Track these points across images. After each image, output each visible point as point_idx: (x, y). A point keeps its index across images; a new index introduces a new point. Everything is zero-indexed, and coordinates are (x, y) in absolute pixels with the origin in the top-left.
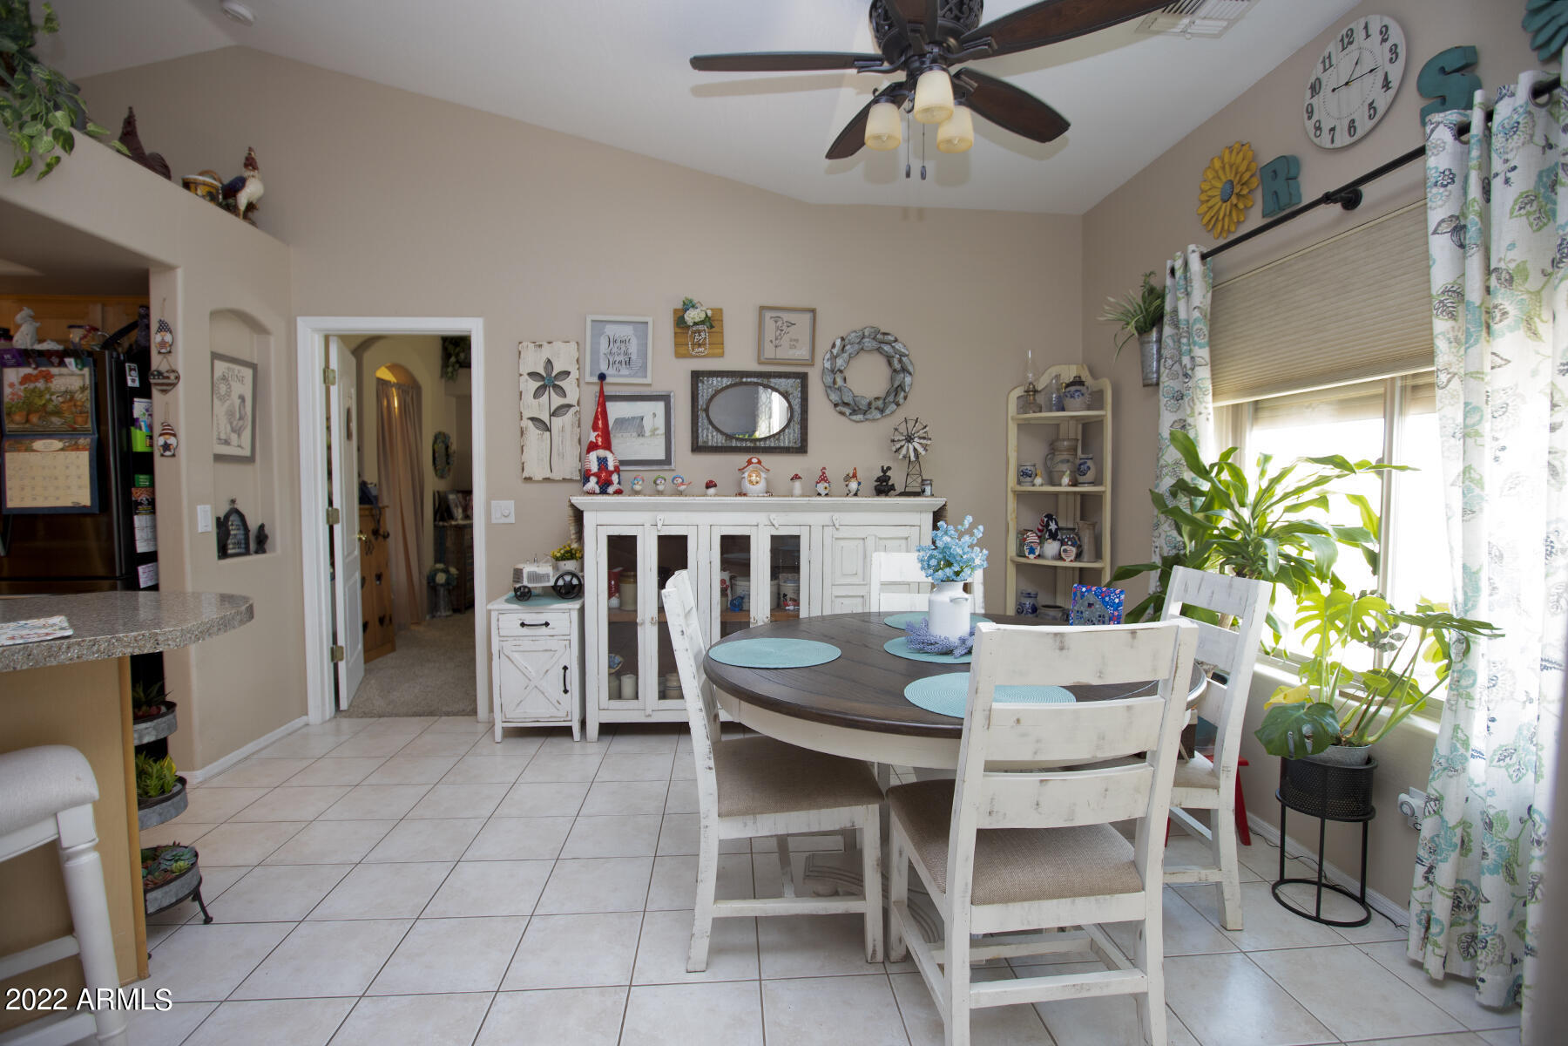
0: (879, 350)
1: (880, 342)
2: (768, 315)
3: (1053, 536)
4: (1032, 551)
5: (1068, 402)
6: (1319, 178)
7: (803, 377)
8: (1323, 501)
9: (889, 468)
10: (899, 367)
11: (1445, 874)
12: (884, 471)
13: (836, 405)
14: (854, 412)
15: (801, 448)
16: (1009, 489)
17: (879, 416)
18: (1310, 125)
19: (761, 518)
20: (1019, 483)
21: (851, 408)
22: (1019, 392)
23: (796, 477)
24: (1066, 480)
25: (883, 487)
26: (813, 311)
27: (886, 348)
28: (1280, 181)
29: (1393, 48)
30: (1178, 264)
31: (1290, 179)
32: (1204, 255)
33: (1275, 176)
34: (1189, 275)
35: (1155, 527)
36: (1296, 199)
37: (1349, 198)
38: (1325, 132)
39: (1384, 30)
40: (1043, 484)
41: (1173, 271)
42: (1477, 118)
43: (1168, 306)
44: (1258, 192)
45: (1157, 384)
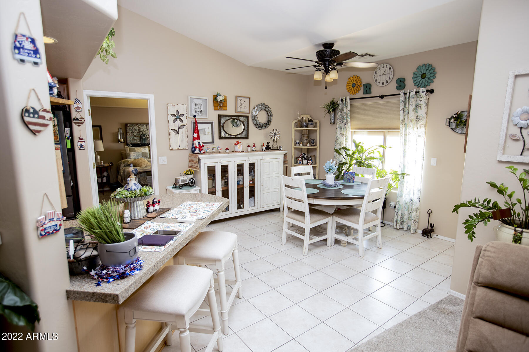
0: (265, 110)
1: (266, 108)
2: (238, 98)
3: (305, 159)
4: (300, 163)
5: (309, 126)
6: (376, 91)
7: (247, 117)
9: (269, 143)
10: (269, 114)
12: (268, 144)
13: (255, 125)
14: (259, 127)
15: (247, 137)
16: (293, 147)
17: (265, 128)
18: (375, 79)
19: (246, 158)
20: (295, 145)
21: (259, 126)
22: (296, 121)
23: (249, 146)
24: (308, 145)
25: (268, 148)
26: (250, 98)
27: (267, 109)
28: (368, 88)
29: (391, 72)
30: (344, 100)
31: (370, 89)
32: (350, 99)
33: (367, 87)
34: (347, 103)
35: (335, 157)
36: (370, 93)
37: (382, 97)
38: (378, 82)
39: (390, 68)
40: (303, 146)
41: (342, 100)
42: (408, 94)
43: (340, 108)
44: (362, 88)
45: (334, 124)
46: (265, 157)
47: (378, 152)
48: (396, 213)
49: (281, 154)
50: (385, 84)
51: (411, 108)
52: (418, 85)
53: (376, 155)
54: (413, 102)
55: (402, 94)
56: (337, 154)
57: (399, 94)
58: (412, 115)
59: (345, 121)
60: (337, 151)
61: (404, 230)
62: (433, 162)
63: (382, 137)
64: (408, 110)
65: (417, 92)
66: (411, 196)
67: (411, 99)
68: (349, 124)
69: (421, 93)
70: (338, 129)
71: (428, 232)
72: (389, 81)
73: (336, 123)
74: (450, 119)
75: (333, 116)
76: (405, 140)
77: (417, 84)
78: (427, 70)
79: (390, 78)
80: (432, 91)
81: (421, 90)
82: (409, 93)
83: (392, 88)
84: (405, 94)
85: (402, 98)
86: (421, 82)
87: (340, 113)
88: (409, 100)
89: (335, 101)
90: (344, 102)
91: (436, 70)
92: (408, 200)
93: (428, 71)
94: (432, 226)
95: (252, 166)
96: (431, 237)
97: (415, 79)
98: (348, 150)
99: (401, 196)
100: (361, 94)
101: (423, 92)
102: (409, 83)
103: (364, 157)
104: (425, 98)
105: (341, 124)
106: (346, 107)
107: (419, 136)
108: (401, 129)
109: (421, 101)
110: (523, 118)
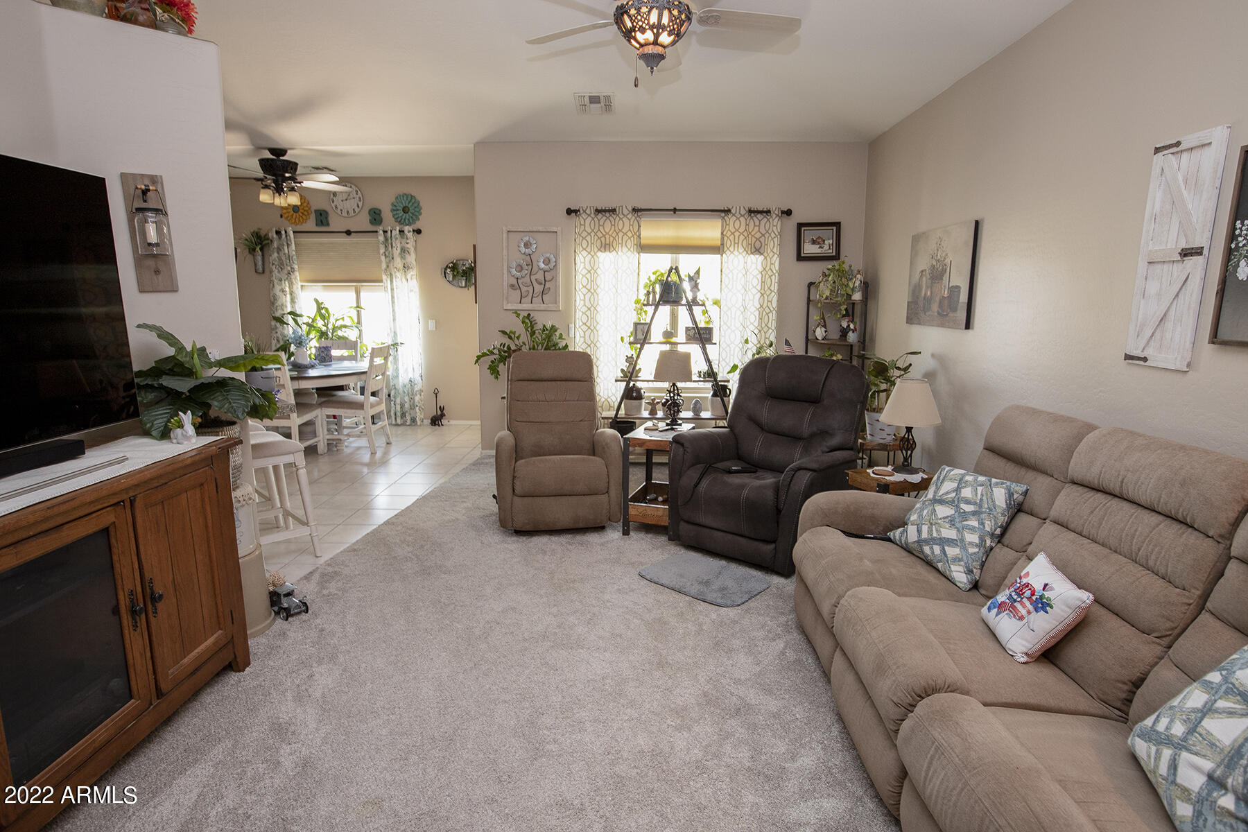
6: (336, 223)
8: (343, 319)
11: (398, 401)
18: (333, 205)
28: (322, 217)
29: (360, 198)
30: (283, 232)
31: (326, 218)
32: (294, 232)
33: (321, 214)
34: (288, 238)
35: (273, 329)
36: (328, 224)
37: (348, 233)
38: (339, 210)
39: (357, 191)
41: (278, 233)
42: (389, 232)
43: (275, 245)
44: (313, 216)
45: (263, 272)
47: (350, 317)
48: (392, 403)
50: (351, 214)
51: (397, 252)
52: (401, 222)
53: (347, 322)
54: (397, 244)
55: (381, 232)
56: (278, 325)
57: (377, 232)
58: (398, 262)
59: (289, 268)
60: (278, 320)
61: (407, 424)
62: (432, 324)
63: (353, 295)
64: (393, 255)
65: (401, 232)
66: (411, 375)
67: (393, 239)
68: (297, 274)
69: (406, 232)
70: (276, 281)
71: (436, 421)
72: (357, 210)
73: (267, 270)
74: (446, 269)
75: (259, 258)
76: (393, 297)
77: (399, 220)
78: (409, 202)
79: (358, 206)
80: (419, 232)
81: (406, 229)
82: (391, 231)
83: (363, 222)
84: (385, 232)
85: (381, 238)
86: (404, 217)
87: (276, 255)
88: (391, 240)
89: (263, 233)
90: (284, 236)
91: (421, 204)
92: (407, 381)
93: (411, 204)
94: (442, 409)
96: (442, 425)
97: (395, 213)
98: (300, 316)
99: (397, 377)
100: (311, 225)
101: (409, 232)
102: (387, 215)
103: (330, 326)
104: (412, 240)
105: (279, 272)
106: (288, 244)
107: (411, 291)
108: (384, 281)
109: (407, 243)
110: (518, 270)
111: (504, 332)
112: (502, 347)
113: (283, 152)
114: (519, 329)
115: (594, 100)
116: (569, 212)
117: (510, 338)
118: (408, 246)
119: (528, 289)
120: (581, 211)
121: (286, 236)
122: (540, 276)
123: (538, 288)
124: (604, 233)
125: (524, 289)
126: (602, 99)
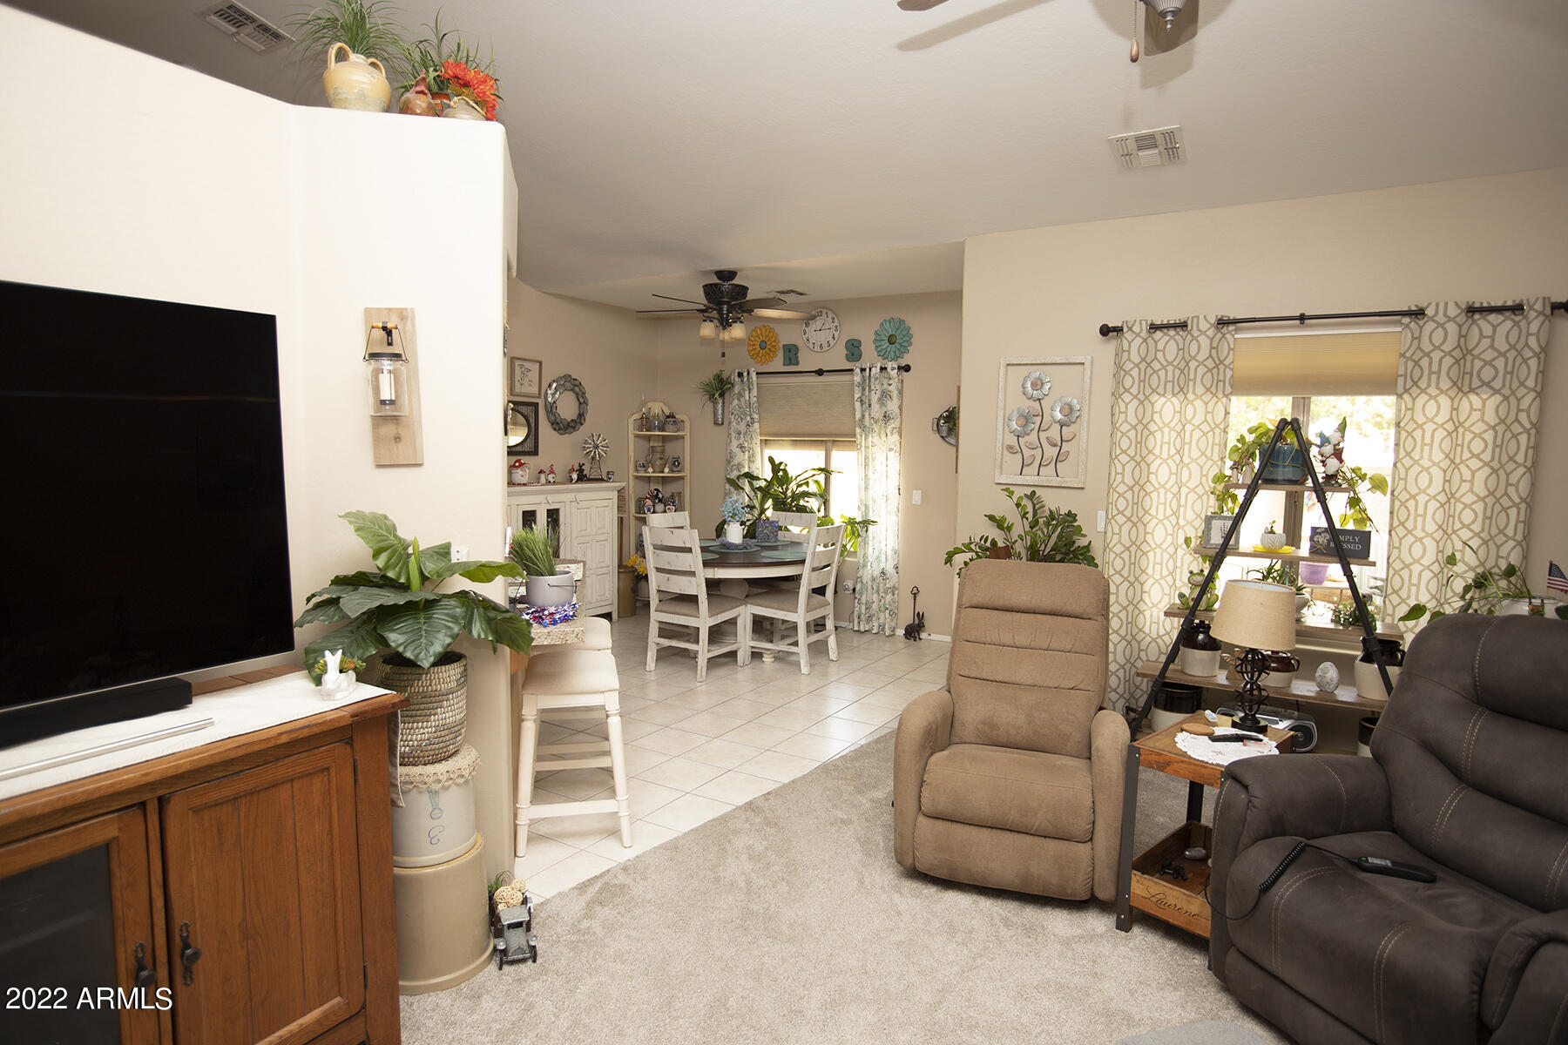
0: (572, 390)
1: (571, 384)
2: (517, 363)
3: (660, 501)
4: (649, 510)
5: (667, 427)
6: (807, 362)
7: (536, 405)
8: (806, 484)
9: (583, 464)
10: (582, 402)
11: (864, 599)
12: (581, 467)
13: (552, 424)
14: (560, 429)
15: (535, 452)
16: (631, 476)
17: (572, 430)
18: (805, 337)
19: (541, 498)
20: (637, 471)
21: (563, 427)
22: (637, 416)
23: (541, 472)
24: (667, 470)
25: (582, 478)
26: (540, 363)
27: (577, 389)
28: (791, 353)
29: (836, 327)
30: (745, 374)
31: (796, 354)
32: (757, 373)
33: (790, 350)
34: (751, 380)
35: (726, 494)
36: (797, 363)
37: (820, 372)
38: (811, 343)
39: (833, 318)
40: (653, 472)
41: (740, 375)
42: (868, 370)
43: (736, 390)
44: (780, 354)
45: (722, 424)
46: (581, 496)
47: (816, 481)
48: (857, 601)
49: (612, 489)
50: (825, 347)
51: (875, 397)
52: (884, 356)
53: (813, 488)
54: (876, 385)
55: (858, 371)
56: (732, 489)
57: (852, 370)
58: (876, 410)
59: (749, 419)
60: (734, 484)
61: (874, 632)
62: (917, 497)
63: (823, 453)
64: (869, 401)
65: (883, 369)
66: (883, 565)
67: (873, 380)
68: (756, 425)
69: (889, 370)
70: (733, 435)
71: (913, 631)
72: (832, 343)
73: (726, 424)
74: (939, 420)
75: (720, 406)
76: (866, 458)
77: (882, 353)
78: (897, 329)
79: (834, 338)
80: (907, 368)
81: (890, 365)
82: (870, 369)
83: (838, 359)
84: (863, 370)
85: (857, 378)
86: (888, 350)
87: (736, 402)
88: (870, 381)
89: (725, 376)
90: (746, 379)
91: (912, 332)
92: (877, 573)
93: (899, 331)
94: (920, 617)
95: (553, 515)
96: (920, 639)
97: (878, 344)
98: (757, 478)
99: (864, 566)
100: (777, 364)
101: (893, 369)
102: (868, 349)
103: (789, 493)
104: (896, 380)
105: (738, 424)
106: (750, 389)
107: (891, 450)
108: (858, 436)
109: (890, 385)
110: (1019, 423)
111: (991, 518)
112: (982, 542)
113: (732, 274)
114: (1013, 516)
115: (1146, 142)
116: (1105, 331)
117: (1000, 527)
118: (890, 388)
119: (1032, 452)
120: (1125, 329)
121: (748, 379)
122: (1054, 433)
123: (1051, 452)
124: (1165, 364)
125: (1027, 453)
126: (1160, 140)
